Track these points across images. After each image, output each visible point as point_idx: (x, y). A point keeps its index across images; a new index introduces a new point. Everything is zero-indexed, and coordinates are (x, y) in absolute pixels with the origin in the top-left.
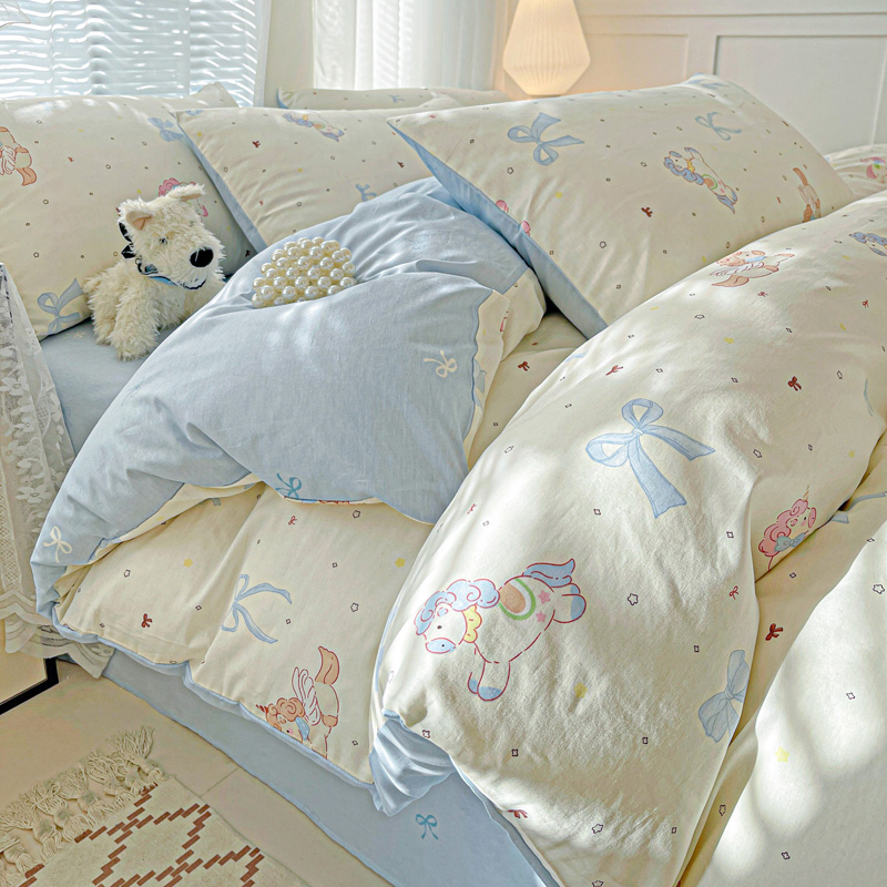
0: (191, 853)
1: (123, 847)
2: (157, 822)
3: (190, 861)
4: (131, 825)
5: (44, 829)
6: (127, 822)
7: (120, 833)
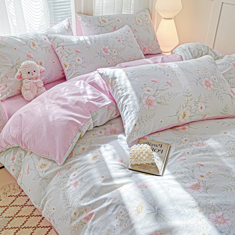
0: (27, 203)
1: (16, 200)
2: (23, 196)
3: (26, 204)
4: (18, 196)
5: (4, 193)
6: (18, 195)
7: (16, 197)
